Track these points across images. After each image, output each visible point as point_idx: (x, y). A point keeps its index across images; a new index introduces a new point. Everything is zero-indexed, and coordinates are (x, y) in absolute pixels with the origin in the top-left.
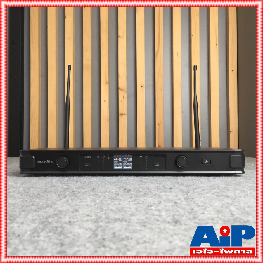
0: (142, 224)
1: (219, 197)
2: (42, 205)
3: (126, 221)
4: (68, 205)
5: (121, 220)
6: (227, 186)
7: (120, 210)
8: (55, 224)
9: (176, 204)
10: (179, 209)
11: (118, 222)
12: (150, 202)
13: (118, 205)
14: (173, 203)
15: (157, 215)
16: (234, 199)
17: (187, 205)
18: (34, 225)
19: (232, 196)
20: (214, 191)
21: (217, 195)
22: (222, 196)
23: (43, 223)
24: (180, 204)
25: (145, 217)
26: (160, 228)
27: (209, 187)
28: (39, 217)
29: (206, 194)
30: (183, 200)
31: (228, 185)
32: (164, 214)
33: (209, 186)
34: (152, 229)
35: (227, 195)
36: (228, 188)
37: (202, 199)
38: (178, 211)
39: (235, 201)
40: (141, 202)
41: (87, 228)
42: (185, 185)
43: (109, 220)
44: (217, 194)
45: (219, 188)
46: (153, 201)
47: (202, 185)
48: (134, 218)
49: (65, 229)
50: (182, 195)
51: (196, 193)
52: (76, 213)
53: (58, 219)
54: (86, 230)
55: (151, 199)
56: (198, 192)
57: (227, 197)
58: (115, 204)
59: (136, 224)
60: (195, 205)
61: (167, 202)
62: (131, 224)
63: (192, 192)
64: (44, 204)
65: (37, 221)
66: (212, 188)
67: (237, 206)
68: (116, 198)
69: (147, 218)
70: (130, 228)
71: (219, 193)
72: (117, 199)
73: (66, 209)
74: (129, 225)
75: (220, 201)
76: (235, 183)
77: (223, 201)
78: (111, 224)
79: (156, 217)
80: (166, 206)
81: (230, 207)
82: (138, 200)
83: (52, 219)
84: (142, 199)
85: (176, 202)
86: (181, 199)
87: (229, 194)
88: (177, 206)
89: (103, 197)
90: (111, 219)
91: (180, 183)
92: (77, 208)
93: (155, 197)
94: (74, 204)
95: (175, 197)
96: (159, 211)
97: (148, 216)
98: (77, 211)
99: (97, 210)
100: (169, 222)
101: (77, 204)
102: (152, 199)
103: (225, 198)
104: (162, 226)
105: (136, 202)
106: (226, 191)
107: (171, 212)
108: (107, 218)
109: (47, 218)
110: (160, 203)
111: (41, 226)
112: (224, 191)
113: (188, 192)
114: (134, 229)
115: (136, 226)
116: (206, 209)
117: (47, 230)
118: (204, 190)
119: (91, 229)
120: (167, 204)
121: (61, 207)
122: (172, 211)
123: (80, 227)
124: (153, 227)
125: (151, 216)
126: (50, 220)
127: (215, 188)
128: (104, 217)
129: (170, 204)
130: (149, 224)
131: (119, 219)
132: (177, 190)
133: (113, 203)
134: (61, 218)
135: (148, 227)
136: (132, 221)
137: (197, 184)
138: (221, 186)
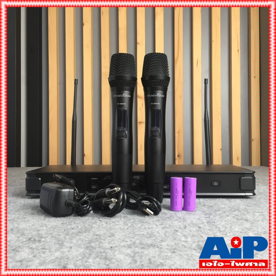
0: (172, 251)
1: (239, 221)
2: (81, 228)
3: (158, 247)
4: (104, 229)
6: (247, 208)
7: (151, 235)
8: (98, 249)
9: (200, 229)
10: (202, 235)
11: (152, 248)
12: (176, 226)
13: (148, 229)
14: (197, 228)
15: (184, 241)
16: (253, 223)
17: (209, 230)
18: (81, 250)
19: (251, 219)
20: (235, 213)
21: (237, 219)
22: (242, 219)
23: (87, 248)
24: (203, 228)
25: (174, 243)
26: (187, 255)
27: (230, 209)
28: (83, 241)
29: (227, 217)
30: (206, 224)
31: (248, 206)
32: (189, 239)
33: (229, 207)
34: (181, 255)
35: (247, 218)
36: (248, 210)
37: (223, 223)
38: (202, 237)
39: (253, 225)
40: (168, 226)
41: (126, 253)
42: (208, 206)
43: (143, 246)
44: (237, 217)
45: (240, 209)
46: (178, 225)
47: (223, 206)
48: (164, 244)
49: (108, 254)
50: (204, 217)
51: (218, 216)
52: (113, 238)
53: (99, 244)
54: (126, 256)
55: (176, 222)
56: (219, 215)
57: (247, 220)
58: (145, 228)
59: (166, 250)
60: (217, 230)
61: (191, 227)
62: (162, 250)
63: (214, 214)
64: (82, 228)
65: (82, 246)
66: (232, 210)
67: (255, 231)
68: (145, 221)
69: (175, 244)
70: (163, 254)
71: (239, 216)
72: (146, 223)
73: (104, 233)
74: (161, 252)
75: (240, 225)
76: (255, 203)
77: (243, 225)
78: (145, 249)
79: (183, 243)
80: (191, 231)
81: (249, 233)
82: (165, 224)
83: (94, 243)
84: (169, 222)
85: (200, 227)
86: (204, 223)
87: (249, 217)
88: (201, 231)
89: (133, 219)
90: (145, 245)
91: (202, 203)
92: (112, 231)
93: (180, 220)
94: (109, 227)
95: (199, 220)
96: (185, 236)
97: (176, 242)
98: (113, 235)
99: (130, 234)
100: (195, 249)
101: (111, 228)
102: (178, 223)
103: (245, 221)
104: (189, 252)
105: (163, 226)
106: (245, 213)
107: (196, 238)
108: (140, 243)
109: (89, 243)
110: (185, 227)
111: (88, 251)
112: (243, 214)
113: (211, 215)
114: (166, 256)
115: (167, 252)
116: (227, 235)
117: (94, 255)
118: (225, 212)
119: (129, 255)
120: (191, 228)
121: (98, 231)
122: (197, 236)
123: (121, 253)
124: (182, 253)
125: (179, 242)
126: (93, 244)
127: (235, 210)
128: (138, 242)
129: (194, 229)
130: (179, 250)
131: (152, 245)
132: (200, 211)
133: (143, 227)
134: (101, 243)
135: (177, 253)
136: (163, 247)
137: (219, 204)
138: (242, 207)
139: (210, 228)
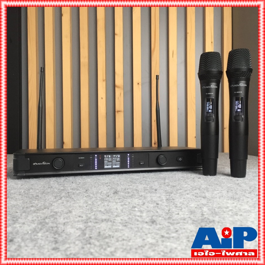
0: (124, 224)
1: (197, 198)
2: (40, 206)
3: (111, 221)
4: (63, 207)
5: (107, 220)
6: (208, 187)
7: (108, 211)
8: (51, 224)
9: (158, 205)
10: (158, 210)
11: (105, 222)
12: (135, 203)
13: (107, 206)
14: (155, 205)
15: (138, 216)
16: (210, 200)
17: (166, 206)
18: (33, 226)
19: (209, 196)
20: (195, 191)
21: (196, 196)
22: (200, 197)
23: (41, 223)
24: (161, 205)
25: (128, 218)
26: (138, 228)
27: (191, 188)
28: (38, 218)
29: (187, 195)
30: (164, 201)
31: (210, 186)
32: (144, 214)
33: (192, 187)
34: (131, 228)
35: (205, 196)
36: (208, 188)
37: (181, 200)
38: (157, 212)
39: (210, 201)
40: (127, 203)
41: (78, 228)
42: (171, 185)
43: (97, 221)
44: (196, 195)
45: (201, 188)
46: (138, 202)
47: (186, 186)
48: (118, 219)
49: (60, 229)
50: (165, 195)
51: (178, 194)
52: (69, 214)
53: (54, 220)
54: (77, 229)
55: (136, 200)
56: (180, 193)
57: (204, 197)
58: (104, 206)
59: (119, 224)
60: (173, 206)
61: (150, 203)
62: (114, 224)
63: (174, 192)
64: (42, 206)
65: (36, 222)
66: (194, 189)
67: (210, 206)
68: (106, 199)
69: (129, 218)
70: (114, 227)
71: (199, 193)
72: (106, 201)
73: (61, 210)
75: (197, 201)
76: (217, 183)
77: (199, 202)
78: (98, 224)
79: (137, 217)
80: (148, 207)
81: (203, 208)
82: (125, 201)
83: (49, 219)
84: (129, 200)
85: (158, 203)
86: (163, 200)
87: (207, 194)
88: (158, 207)
89: (94, 198)
90: (99, 220)
91: (167, 184)
92: (70, 209)
93: (141, 198)
94: (69, 205)
95: (158, 198)
96: (141, 212)
97: (130, 217)
98: (70, 212)
99: (88, 211)
100: (147, 222)
101: (71, 205)
102: (138, 200)
103: (202, 198)
104: (140, 226)
105: (123, 203)
106: (205, 191)
107: (152, 213)
108: (95, 219)
109: (44, 219)
110: (144, 204)
111: (40, 226)
112: (203, 192)
113: (172, 193)
114: (116, 229)
115: (119, 226)
116: (182, 210)
117: (45, 230)
118: (186, 191)
119: (80, 228)
120: (149, 205)
121: (57, 208)
122: (153, 212)
123: (72, 227)
124: (133, 226)
125: (133, 217)
126: (47, 220)
127: (196, 189)
128: (93, 217)
129: (152, 205)
130: (130, 224)
131: (105, 220)
132: (163, 190)
133: (103, 204)
134: (56, 218)
135: (129, 226)
136: (116, 221)
137: (182, 184)
138: (203, 186)
139: (167, 205)
